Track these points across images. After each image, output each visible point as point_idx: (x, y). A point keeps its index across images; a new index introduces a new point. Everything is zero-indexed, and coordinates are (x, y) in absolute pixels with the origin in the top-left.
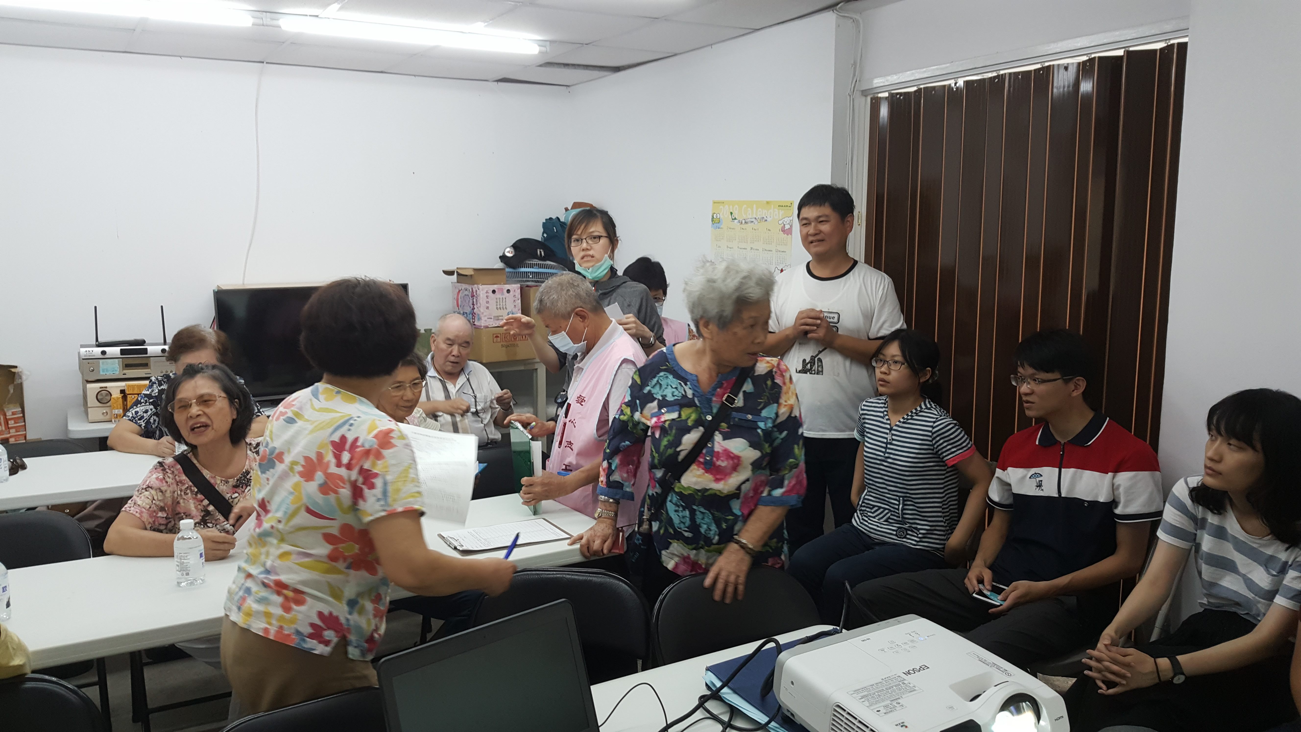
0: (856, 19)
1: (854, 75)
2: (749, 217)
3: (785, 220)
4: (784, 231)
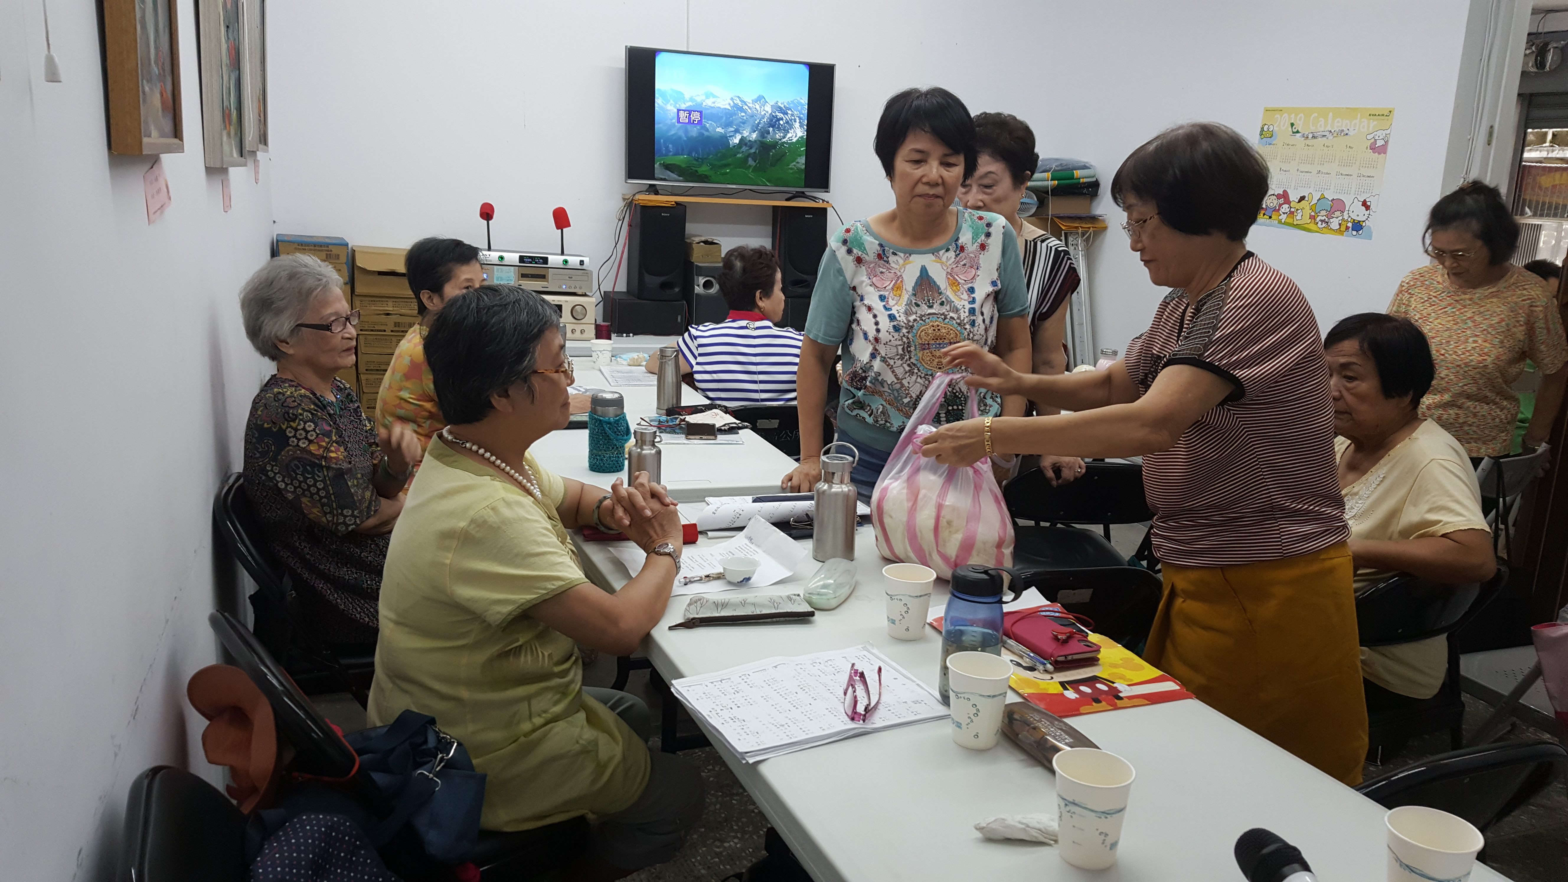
2: (1323, 130)
3: (1378, 133)
4: (1373, 148)
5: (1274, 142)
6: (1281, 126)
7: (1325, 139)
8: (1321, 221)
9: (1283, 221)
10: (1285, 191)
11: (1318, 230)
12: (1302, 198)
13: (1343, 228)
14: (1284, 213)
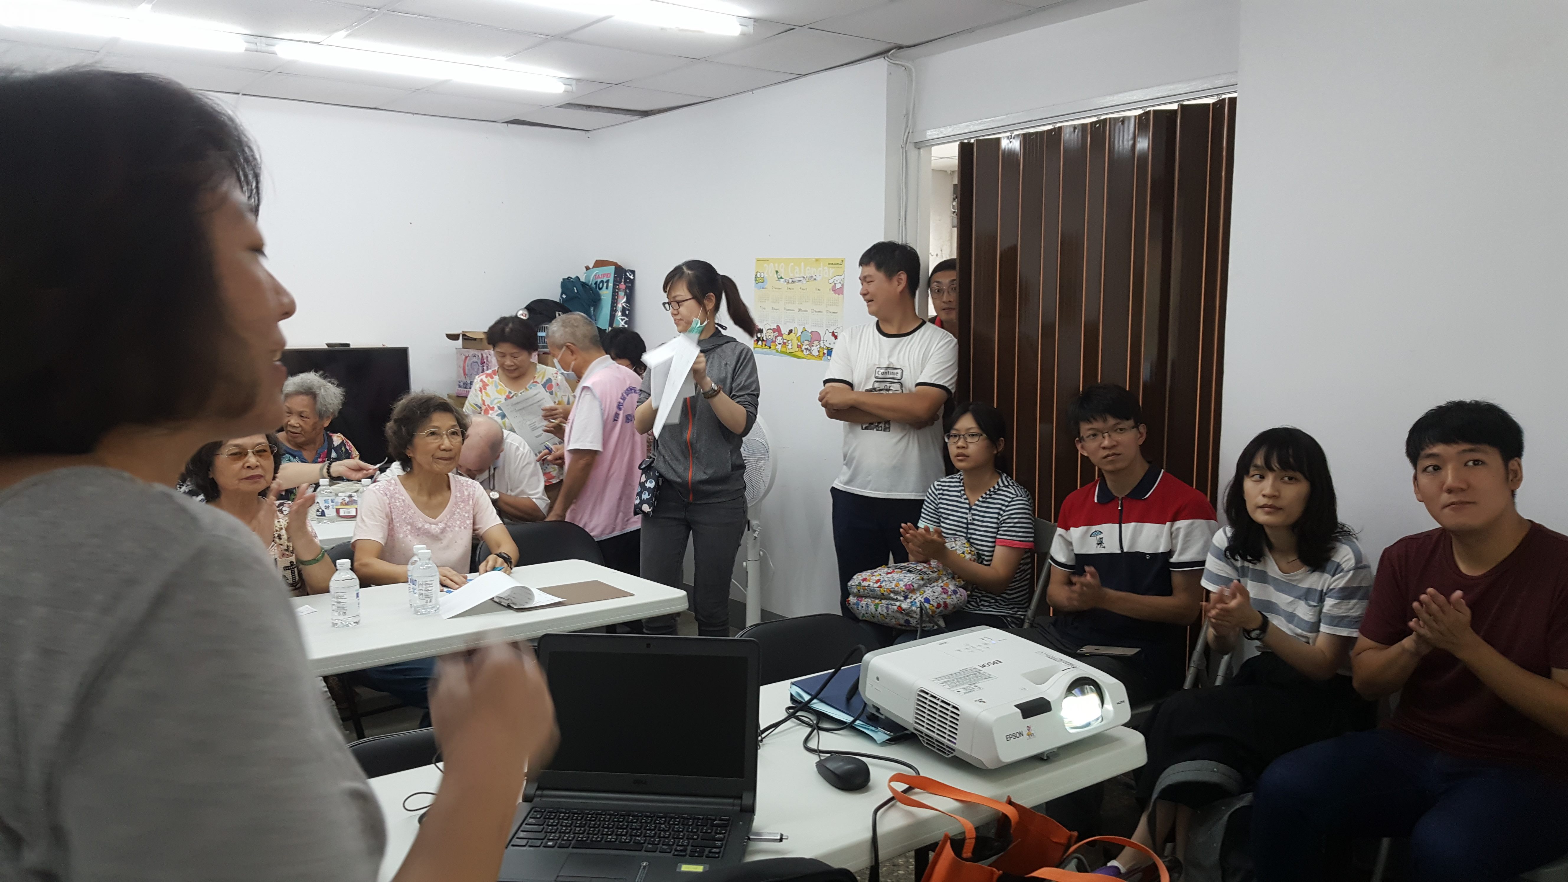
0: (908, 67)
1: (907, 127)
2: (797, 275)
3: (836, 278)
4: (834, 290)
5: (766, 287)
6: (769, 273)
7: (800, 283)
8: (806, 349)
9: (779, 350)
10: (778, 326)
11: (804, 356)
12: (791, 331)
13: (821, 354)
14: (779, 344)
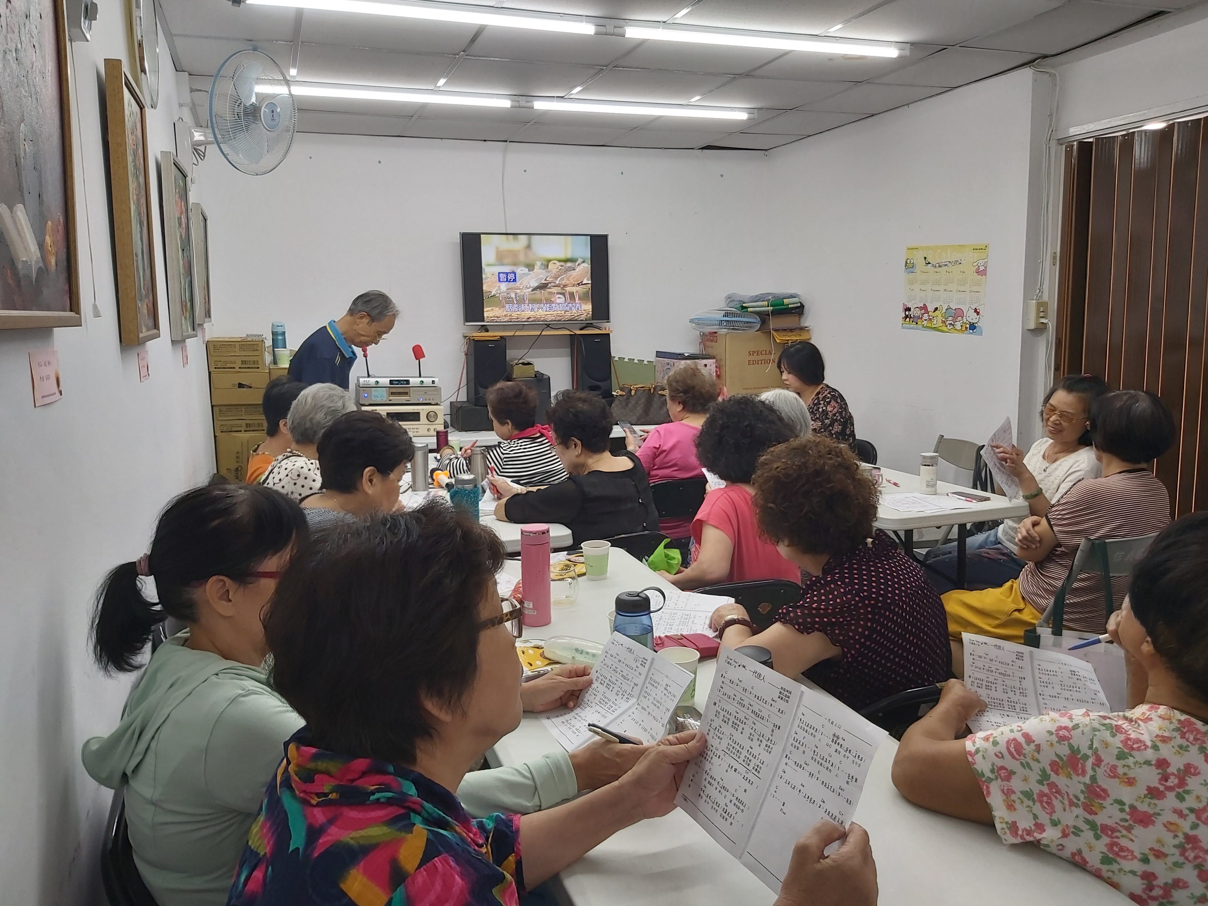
0: (1052, 73)
1: (1050, 125)
2: (944, 261)
3: (980, 262)
4: (978, 272)
6: (918, 259)
7: (946, 267)
8: (949, 324)
9: (925, 325)
10: (925, 305)
11: (948, 331)
12: (936, 309)
13: (964, 329)
14: (925, 320)
